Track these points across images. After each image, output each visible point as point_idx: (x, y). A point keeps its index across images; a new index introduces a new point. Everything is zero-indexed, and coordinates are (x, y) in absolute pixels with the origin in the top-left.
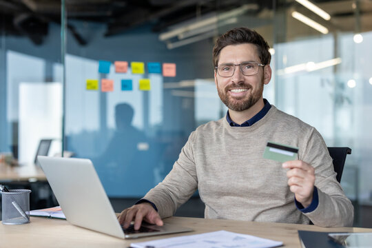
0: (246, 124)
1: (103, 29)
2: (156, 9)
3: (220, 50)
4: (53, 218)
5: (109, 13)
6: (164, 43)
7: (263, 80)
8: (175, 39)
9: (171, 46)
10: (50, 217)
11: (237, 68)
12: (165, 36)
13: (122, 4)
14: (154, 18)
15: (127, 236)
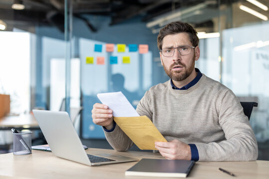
0: (183, 88)
1: (108, 20)
2: (144, 5)
3: (163, 38)
4: (48, 151)
5: (109, 10)
6: (150, 29)
7: (195, 58)
8: (157, 27)
9: (155, 31)
10: (46, 150)
11: (176, 50)
12: (150, 25)
13: (119, 3)
14: (143, 12)
15: (93, 164)
